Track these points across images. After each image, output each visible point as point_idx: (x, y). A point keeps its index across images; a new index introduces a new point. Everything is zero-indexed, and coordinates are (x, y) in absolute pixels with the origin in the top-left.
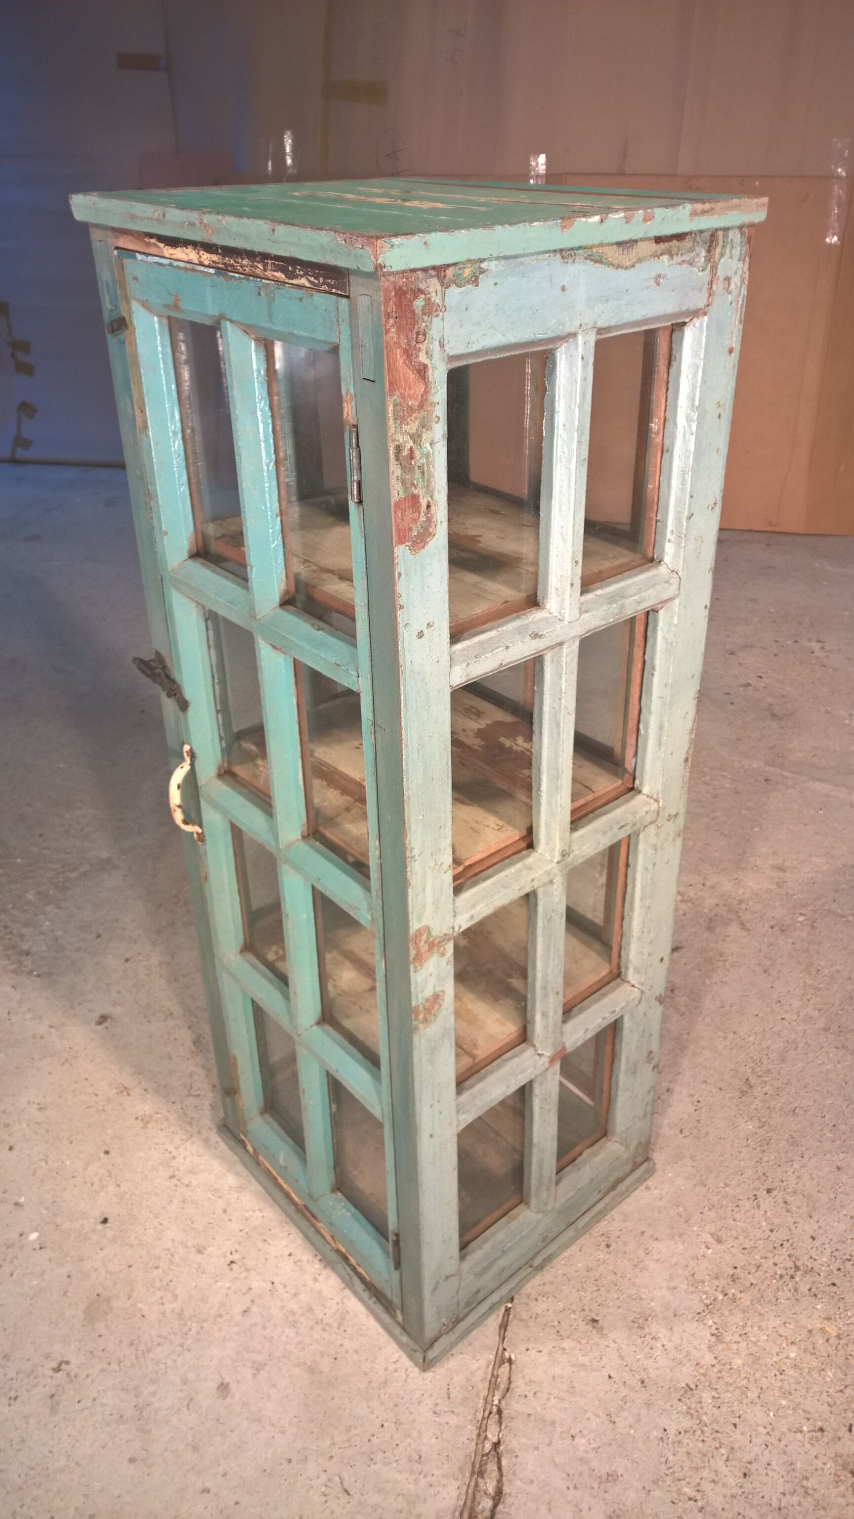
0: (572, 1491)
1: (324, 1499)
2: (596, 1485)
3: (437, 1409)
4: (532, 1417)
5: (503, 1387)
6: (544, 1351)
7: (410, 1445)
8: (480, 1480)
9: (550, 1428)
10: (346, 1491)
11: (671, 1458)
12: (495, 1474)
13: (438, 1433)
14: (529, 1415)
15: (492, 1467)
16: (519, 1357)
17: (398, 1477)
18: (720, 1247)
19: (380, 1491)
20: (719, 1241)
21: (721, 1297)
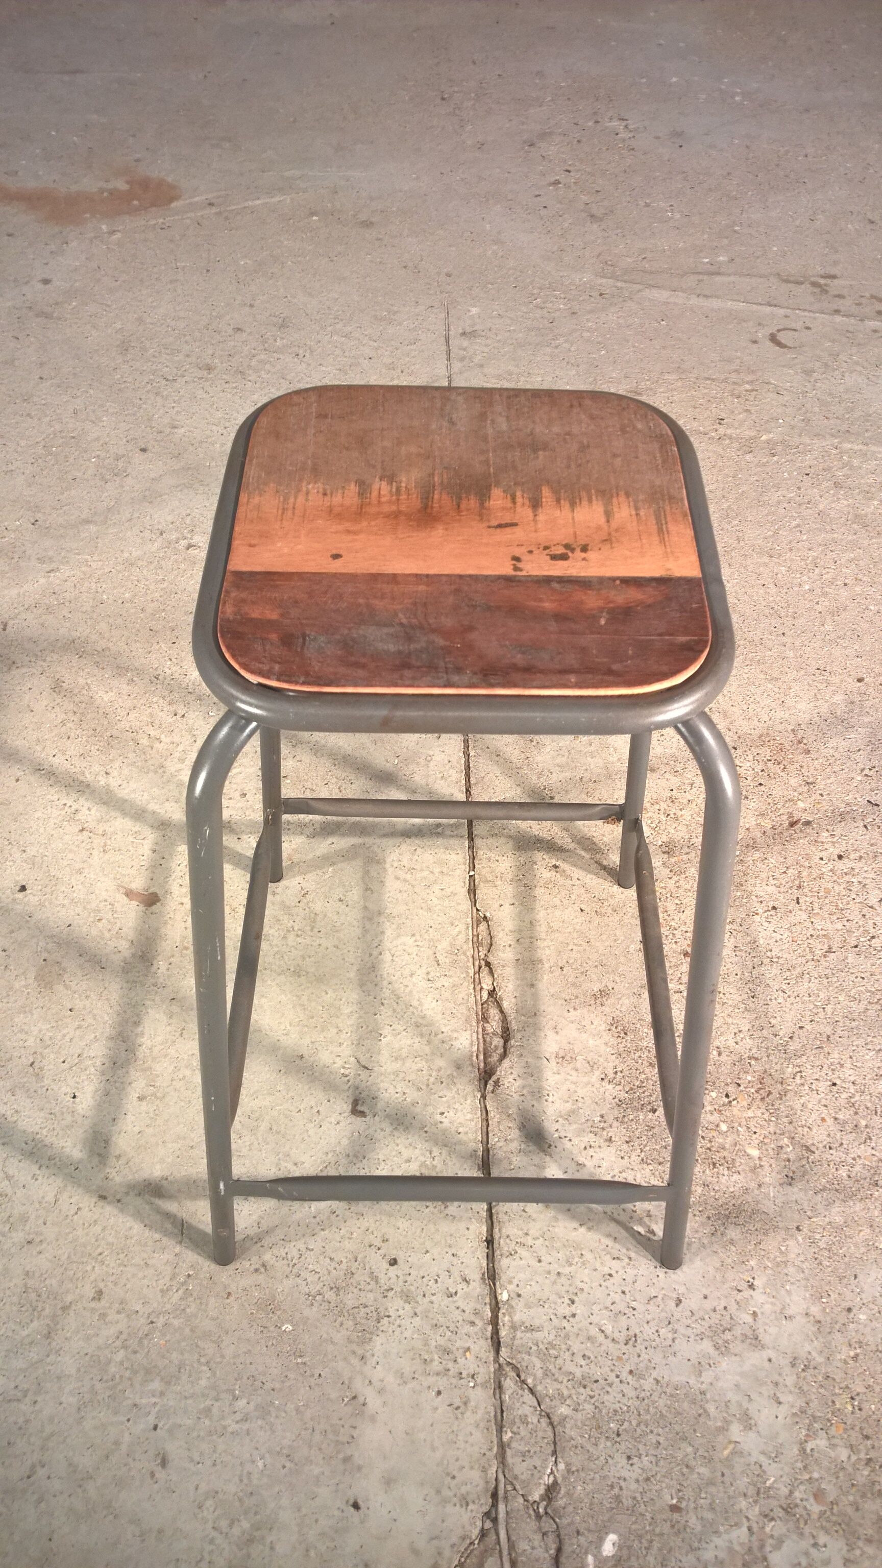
0: (572, 1012)
3: (430, 977)
4: (521, 961)
5: (486, 942)
8: (486, 1024)
12: (499, 1016)
13: (437, 996)
14: (518, 960)
15: (493, 1012)
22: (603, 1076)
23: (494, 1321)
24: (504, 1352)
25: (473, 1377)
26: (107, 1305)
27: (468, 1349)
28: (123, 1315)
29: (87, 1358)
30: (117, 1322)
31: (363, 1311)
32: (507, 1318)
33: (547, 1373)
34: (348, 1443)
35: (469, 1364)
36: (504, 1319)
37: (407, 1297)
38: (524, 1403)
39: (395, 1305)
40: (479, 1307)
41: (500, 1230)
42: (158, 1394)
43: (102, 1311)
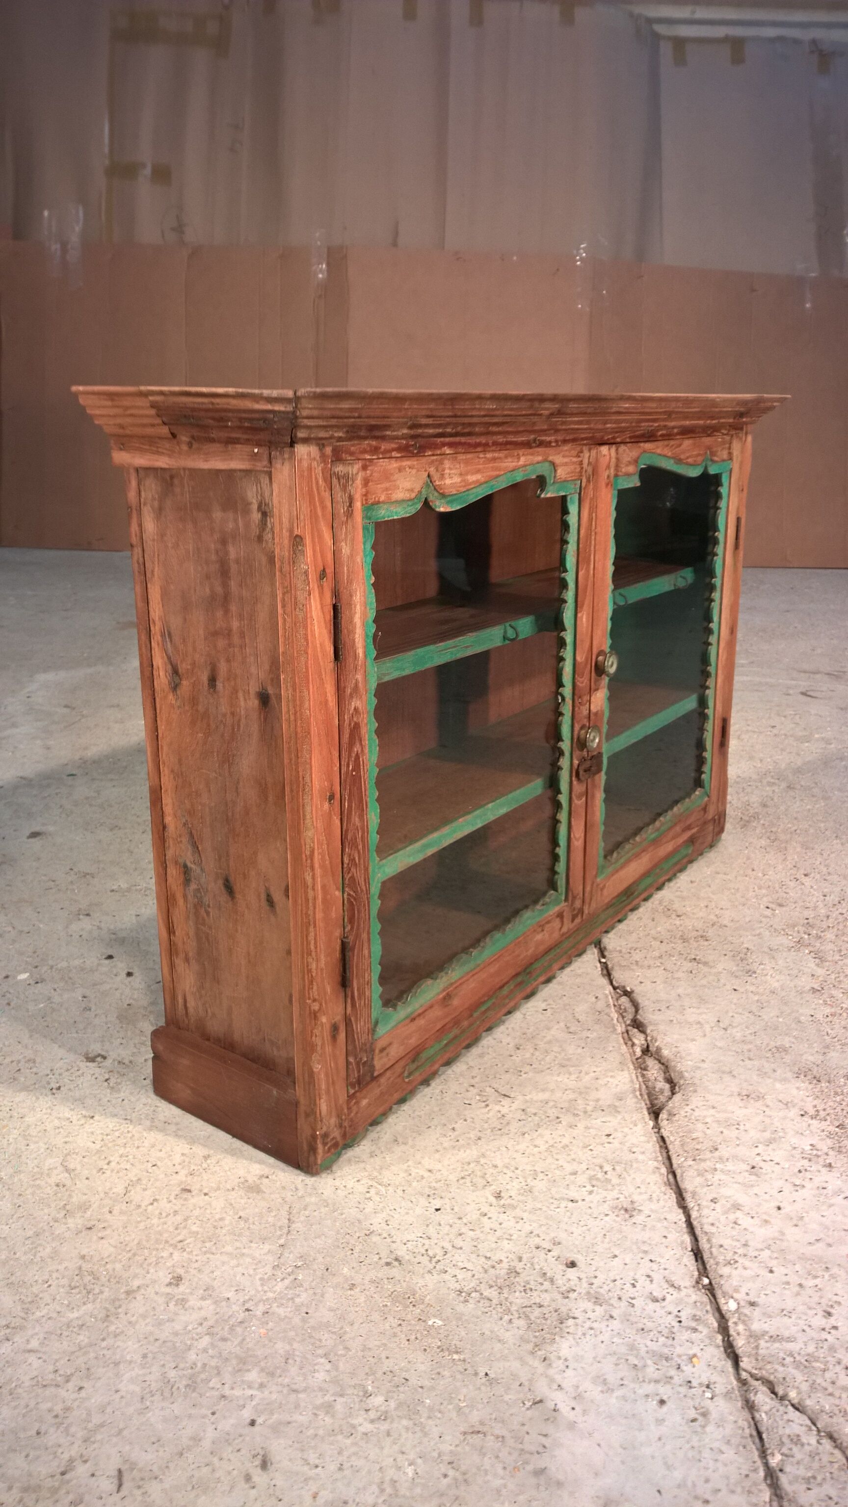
0: (747, 1062)
1: (484, 1104)
2: (769, 1055)
3: (571, 1030)
4: (675, 1021)
5: (631, 1010)
6: (658, 983)
7: (556, 1057)
8: (645, 1072)
9: (698, 1026)
10: (505, 1095)
11: (830, 1032)
12: (657, 1066)
13: (583, 1045)
14: (672, 1021)
15: (651, 1062)
16: (634, 988)
17: (559, 1079)
18: (784, 909)
19: (543, 1090)
20: (781, 905)
21: (806, 937)
22: (802, 1113)
23: (724, 1329)
24: (745, 1363)
25: (708, 1387)
26: (188, 1291)
27: (695, 1356)
28: (208, 1302)
29: (157, 1344)
30: (200, 1309)
31: (537, 1312)
32: (741, 1327)
33: (813, 1387)
34: (538, 1453)
35: (700, 1373)
36: (737, 1330)
37: (598, 1300)
38: (789, 1421)
39: (580, 1306)
40: (699, 1313)
41: (709, 1241)
42: (257, 1386)
43: (180, 1297)
